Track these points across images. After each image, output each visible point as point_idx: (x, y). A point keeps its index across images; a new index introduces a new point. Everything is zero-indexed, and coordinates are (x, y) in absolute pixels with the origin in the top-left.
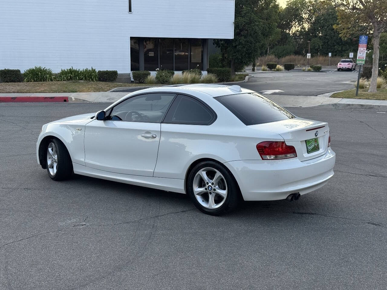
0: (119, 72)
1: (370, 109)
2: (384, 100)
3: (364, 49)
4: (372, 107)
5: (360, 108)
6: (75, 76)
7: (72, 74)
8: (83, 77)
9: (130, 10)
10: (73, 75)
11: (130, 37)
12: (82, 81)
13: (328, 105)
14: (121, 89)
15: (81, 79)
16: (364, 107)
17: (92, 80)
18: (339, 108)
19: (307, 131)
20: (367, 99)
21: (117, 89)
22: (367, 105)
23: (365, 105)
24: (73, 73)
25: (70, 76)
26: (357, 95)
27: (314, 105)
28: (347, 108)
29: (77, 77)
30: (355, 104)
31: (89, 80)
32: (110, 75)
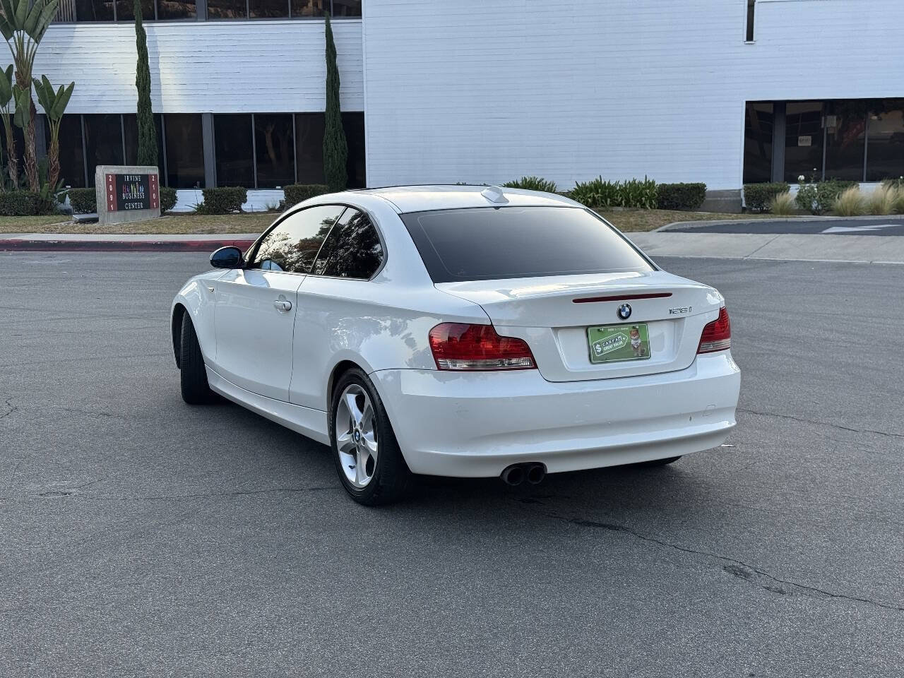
0: (709, 188)
6: (605, 198)
7: (598, 193)
8: (622, 200)
9: (750, 37)
10: (599, 195)
11: (747, 102)
12: (620, 209)
14: (685, 227)
15: (619, 205)
17: (643, 206)
19: (575, 301)
21: (677, 225)
24: (600, 190)
25: (594, 197)
29: (609, 200)
31: (635, 206)
32: (685, 193)
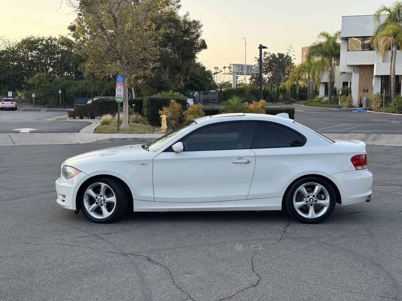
1: (143, 142)
2: (145, 133)
3: (122, 87)
4: (144, 139)
5: (135, 141)
13: (105, 140)
16: (138, 140)
18: (116, 143)
20: (130, 133)
22: (140, 138)
23: (138, 138)
26: (118, 130)
27: (92, 141)
28: (123, 142)
30: (130, 138)
